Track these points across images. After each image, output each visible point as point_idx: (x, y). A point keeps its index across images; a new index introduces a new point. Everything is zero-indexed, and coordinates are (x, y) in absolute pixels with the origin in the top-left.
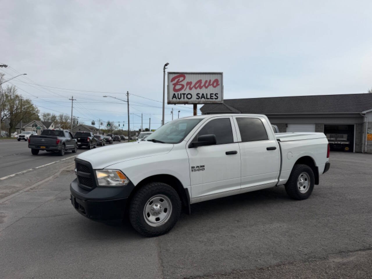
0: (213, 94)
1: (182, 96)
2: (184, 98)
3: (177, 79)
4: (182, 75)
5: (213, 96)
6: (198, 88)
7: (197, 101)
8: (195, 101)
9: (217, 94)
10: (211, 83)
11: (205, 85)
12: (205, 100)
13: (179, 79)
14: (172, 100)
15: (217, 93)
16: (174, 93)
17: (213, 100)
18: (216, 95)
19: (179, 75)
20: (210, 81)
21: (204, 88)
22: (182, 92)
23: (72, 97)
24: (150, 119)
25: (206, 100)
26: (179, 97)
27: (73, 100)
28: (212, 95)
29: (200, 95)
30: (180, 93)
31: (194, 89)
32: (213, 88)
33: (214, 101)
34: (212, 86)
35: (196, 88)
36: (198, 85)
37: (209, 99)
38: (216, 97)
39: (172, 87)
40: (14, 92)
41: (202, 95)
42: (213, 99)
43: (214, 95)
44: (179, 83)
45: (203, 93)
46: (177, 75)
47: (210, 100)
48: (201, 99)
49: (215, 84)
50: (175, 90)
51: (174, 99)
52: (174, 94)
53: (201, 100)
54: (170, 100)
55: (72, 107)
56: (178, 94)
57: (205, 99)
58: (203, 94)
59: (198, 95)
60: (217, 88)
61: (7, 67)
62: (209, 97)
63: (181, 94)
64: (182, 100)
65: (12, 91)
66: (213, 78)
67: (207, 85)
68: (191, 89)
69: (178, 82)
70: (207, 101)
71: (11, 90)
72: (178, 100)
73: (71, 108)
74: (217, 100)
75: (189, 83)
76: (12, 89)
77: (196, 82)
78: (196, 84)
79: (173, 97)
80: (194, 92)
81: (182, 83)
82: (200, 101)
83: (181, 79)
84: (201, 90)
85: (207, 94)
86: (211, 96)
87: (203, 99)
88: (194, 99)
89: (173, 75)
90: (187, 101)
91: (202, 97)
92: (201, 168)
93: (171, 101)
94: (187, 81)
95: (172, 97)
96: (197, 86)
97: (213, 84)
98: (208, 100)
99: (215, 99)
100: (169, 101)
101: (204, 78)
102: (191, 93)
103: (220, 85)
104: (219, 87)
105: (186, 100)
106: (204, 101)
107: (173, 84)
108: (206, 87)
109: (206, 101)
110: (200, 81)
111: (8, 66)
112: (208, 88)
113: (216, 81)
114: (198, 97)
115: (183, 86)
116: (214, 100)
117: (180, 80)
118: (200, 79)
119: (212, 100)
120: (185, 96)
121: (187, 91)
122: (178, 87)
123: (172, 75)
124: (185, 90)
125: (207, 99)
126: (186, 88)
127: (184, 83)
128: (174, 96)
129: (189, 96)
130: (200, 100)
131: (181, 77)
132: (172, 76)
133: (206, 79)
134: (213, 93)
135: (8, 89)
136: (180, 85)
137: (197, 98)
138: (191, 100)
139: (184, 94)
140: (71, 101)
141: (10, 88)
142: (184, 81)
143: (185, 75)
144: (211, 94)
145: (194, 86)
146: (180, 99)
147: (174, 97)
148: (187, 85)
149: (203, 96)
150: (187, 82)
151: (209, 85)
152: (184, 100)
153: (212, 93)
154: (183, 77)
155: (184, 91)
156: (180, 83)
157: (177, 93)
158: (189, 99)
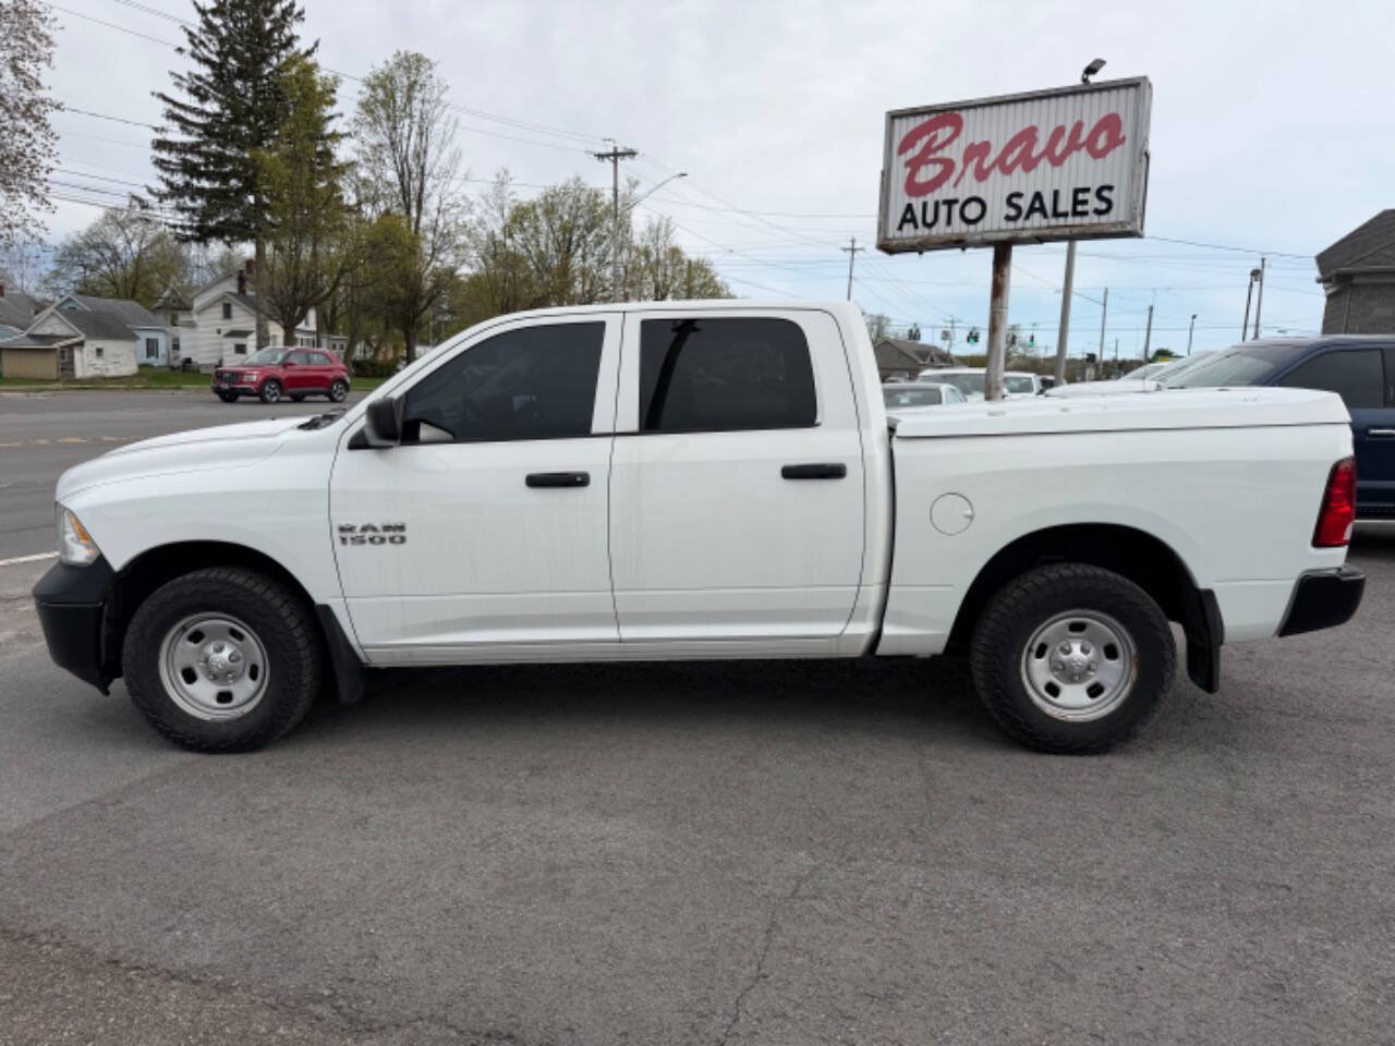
0: (1087, 190)
1: (943, 210)
2: (949, 222)
3: (926, 139)
4: (949, 115)
5: (1085, 202)
6: (1018, 170)
7: (1006, 230)
8: (1000, 231)
9: (1110, 188)
10: (1084, 136)
11: (1049, 152)
12: (1044, 223)
13: (935, 137)
14: (898, 234)
15: (1107, 182)
16: (908, 200)
17: (1086, 220)
18: (1106, 194)
19: (934, 116)
20: (1078, 126)
21: (1044, 164)
22: (946, 191)
23: (853, 241)
24: (1151, 309)
25: (1053, 222)
26: (929, 219)
27: (853, 250)
28: (1081, 197)
29: (1024, 203)
30: (930, 198)
31: (996, 174)
32: (1090, 158)
33: (1092, 225)
34: (1084, 151)
35: (1007, 170)
36: (1017, 151)
37: (1065, 215)
38: (1103, 206)
39: (900, 174)
40: (667, 235)
41: (1033, 203)
42: (1085, 213)
43: (1090, 197)
44: (931, 157)
45: (1038, 189)
46: (926, 118)
47: (1070, 220)
48: (1027, 217)
49: (1101, 143)
50: (913, 188)
51: (908, 229)
52: (909, 208)
53: (1028, 224)
54: (890, 235)
55: (851, 277)
56: (925, 205)
57: (1045, 216)
58: (1038, 196)
59: (1015, 200)
60: (1109, 156)
61: (636, 157)
62: (1065, 205)
63: (937, 204)
64: (941, 229)
65: (662, 233)
66: (1091, 111)
67: (1059, 150)
68: (981, 175)
69: (928, 149)
70: (1057, 227)
71: (658, 230)
72: (923, 232)
73: (847, 280)
74: (1104, 219)
75: (977, 151)
76: (663, 229)
77: (1010, 137)
78: (1009, 149)
79: (904, 220)
80: (995, 190)
81: (945, 153)
82: (1023, 229)
83: (944, 133)
84: (1032, 173)
85: (1056, 194)
86: (1076, 202)
87: (1037, 218)
88: (996, 221)
89: (912, 120)
90: (960, 234)
91: (1032, 210)
92: (388, 535)
93: (894, 238)
94: (970, 141)
95: (899, 220)
96: (1010, 160)
97: (1090, 144)
98: (1061, 221)
99: (1098, 212)
100: (886, 239)
101: (1045, 120)
102: (982, 196)
103: (1128, 142)
104: (1120, 156)
105: (958, 226)
106: (1039, 228)
107: (908, 164)
108: (1057, 162)
109: (1049, 227)
110: (1029, 135)
111: (640, 154)
112: (1066, 163)
113: (1111, 124)
114: (1012, 212)
115: (949, 165)
116: (1093, 219)
117: (940, 141)
118: (1027, 125)
119: (1078, 220)
120: (956, 209)
121: (967, 187)
122: (927, 173)
123: (904, 121)
124: (955, 185)
125: (1056, 214)
126: (963, 173)
127: (955, 152)
128: (908, 217)
129: (973, 211)
130: (1020, 223)
131: (944, 126)
132: (905, 127)
133: (1061, 123)
134: (1087, 186)
135: (650, 230)
136: (935, 161)
137: (1008, 218)
138: (980, 226)
139: (950, 203)
140: (849, 253)
141: (656, 225)
142: (955, 142)
143: (963, 114)
144: (1077, 191)
145: (1000, 161)
146: (929, 226)
147: (909, 221)
148: (967, 159)
149: (1037, 205)
150: (968, 143)
151: (1073, 146)
152: (949, 230)
153: (1081, 186)
154: (951, 125)
155: (952, 189)
156: (939, 154)
157: (922, 199)
158: (969, 222)
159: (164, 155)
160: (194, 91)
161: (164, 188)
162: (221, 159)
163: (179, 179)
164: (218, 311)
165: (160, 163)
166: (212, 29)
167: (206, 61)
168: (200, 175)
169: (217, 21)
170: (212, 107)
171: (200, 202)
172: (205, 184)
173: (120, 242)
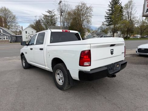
16: (147, 8)
51: (147, 13)
54: (144, 14)
95: (146, 11)
159: (106, 18)
160: (109, 11)
161: (106, 21)
162: (111, 17)
163: (107, 20)
164: (110, 33)
165: (105, 18)
166: (111, 4)
167: (110, 7)
168: (109, 19)
169: (112, 3)
170: (111, 12)
171: (109, 22)
172: (110, 20)
173: (103, 27)
